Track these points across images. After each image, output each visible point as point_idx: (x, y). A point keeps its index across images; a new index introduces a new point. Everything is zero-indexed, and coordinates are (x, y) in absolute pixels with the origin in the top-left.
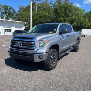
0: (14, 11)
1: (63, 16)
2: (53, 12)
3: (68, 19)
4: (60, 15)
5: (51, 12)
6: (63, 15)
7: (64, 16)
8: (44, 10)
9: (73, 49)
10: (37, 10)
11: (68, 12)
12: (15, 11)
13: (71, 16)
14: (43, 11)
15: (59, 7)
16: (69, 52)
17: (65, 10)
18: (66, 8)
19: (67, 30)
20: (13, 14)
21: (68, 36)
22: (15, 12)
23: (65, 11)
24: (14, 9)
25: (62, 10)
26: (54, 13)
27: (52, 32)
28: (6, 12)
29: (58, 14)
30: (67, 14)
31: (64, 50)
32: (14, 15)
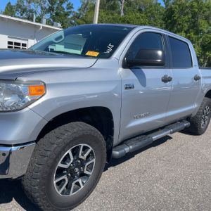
0: (70, 7)
1: (186, 29)
2: (162, 16)
3: (198, 39)
4: (179, 27)
5: (157, 16)
6: (186, 26)
7: (188, 30)
8: (140, 10)
9: (186, 128)
10: (124, 10)
11: (202, 22)
12: (72, 8)
13: (206, 31)
14: (138, 14)
15: (179, 5)
16: (169, 135)
17: (194, 15)
18: (196, 10)
19: (160, 53)
20: (67, 14)
21: (166, 80)
22: (72, 10)
23: (192, 17)
24: (69, 4)
25: (184, 15)
26: (163, 20)
27: (96, 54)
28: (51, 9)
29: (175, 24)
30: (196, 26)
31: (146, 129)
32: (69, 17)
